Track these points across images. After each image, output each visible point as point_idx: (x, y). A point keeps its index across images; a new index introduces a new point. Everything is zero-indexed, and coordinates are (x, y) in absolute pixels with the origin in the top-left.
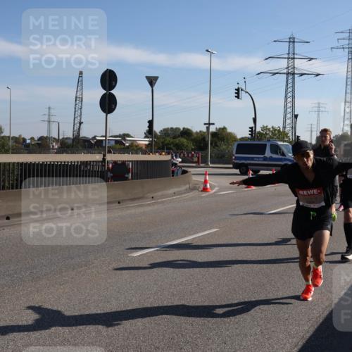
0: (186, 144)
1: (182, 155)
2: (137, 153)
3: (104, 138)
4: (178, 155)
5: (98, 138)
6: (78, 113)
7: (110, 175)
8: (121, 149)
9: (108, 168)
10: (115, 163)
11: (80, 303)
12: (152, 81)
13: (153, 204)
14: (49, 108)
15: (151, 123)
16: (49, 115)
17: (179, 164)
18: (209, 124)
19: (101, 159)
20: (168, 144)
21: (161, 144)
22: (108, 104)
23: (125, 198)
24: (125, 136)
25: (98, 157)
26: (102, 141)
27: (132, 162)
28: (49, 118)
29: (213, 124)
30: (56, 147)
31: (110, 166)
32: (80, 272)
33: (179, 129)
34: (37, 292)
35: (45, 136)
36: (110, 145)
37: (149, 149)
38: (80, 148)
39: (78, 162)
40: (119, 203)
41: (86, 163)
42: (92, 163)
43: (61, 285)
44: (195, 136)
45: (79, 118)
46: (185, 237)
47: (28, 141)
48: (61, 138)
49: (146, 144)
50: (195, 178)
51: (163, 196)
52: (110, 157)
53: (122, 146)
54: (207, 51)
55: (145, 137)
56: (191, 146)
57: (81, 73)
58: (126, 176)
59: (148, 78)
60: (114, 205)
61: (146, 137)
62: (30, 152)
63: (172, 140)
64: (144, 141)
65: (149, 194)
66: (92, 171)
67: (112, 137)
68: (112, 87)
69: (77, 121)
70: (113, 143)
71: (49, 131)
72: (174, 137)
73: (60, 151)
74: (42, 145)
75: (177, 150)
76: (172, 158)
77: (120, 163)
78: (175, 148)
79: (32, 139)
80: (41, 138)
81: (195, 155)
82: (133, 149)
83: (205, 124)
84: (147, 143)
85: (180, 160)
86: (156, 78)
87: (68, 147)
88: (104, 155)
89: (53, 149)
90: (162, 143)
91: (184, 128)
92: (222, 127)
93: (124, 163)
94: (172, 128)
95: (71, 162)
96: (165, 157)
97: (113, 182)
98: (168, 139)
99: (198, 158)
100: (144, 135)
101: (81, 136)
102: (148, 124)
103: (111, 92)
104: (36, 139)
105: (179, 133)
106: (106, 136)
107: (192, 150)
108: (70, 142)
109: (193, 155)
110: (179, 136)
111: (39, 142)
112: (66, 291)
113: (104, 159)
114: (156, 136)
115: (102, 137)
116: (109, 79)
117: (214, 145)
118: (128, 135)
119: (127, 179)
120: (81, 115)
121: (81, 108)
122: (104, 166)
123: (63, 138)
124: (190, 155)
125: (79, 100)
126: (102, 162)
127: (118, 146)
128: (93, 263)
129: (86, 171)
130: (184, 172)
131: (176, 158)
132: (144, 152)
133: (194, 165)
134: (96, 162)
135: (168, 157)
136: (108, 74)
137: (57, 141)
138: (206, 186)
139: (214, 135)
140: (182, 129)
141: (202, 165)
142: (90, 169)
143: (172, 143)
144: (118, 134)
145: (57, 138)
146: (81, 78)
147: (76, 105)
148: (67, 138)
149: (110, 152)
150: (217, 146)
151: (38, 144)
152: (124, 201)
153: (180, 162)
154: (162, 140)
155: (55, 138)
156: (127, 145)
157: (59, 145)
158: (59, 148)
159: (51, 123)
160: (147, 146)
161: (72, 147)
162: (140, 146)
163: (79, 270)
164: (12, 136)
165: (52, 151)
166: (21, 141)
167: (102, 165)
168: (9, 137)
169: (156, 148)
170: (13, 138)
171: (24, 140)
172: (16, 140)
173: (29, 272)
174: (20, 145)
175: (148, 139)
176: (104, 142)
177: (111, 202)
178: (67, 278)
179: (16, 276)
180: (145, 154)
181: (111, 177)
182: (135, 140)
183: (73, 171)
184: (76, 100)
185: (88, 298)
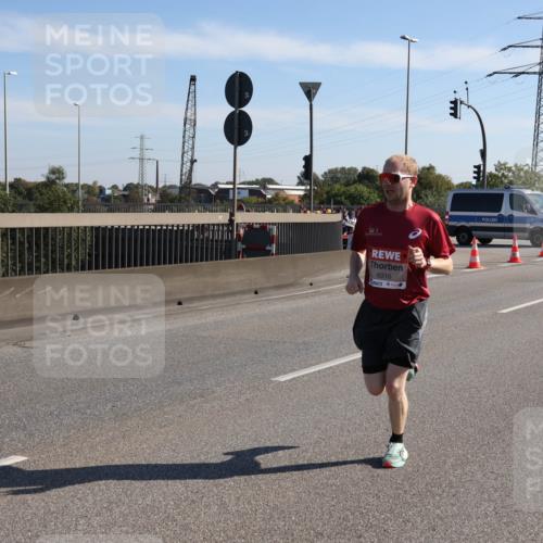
0: (366, 194)
2: (285, 211)
3: (231, 186)
4: (354, 212)
5: (221, 186)
6: (188, 145)
7: (240, 246)
8: (258, 203)
9: (238, 235)
10: (250, 227)
12: (310, 90)
13: (312, 295)
14: (142, 138)
15: (308, 160)
16: (142, 149)
19: (227, 221)
20: (336, 195)
21: (325, 196)
22: (238, 129)
23: (268, 285)
24: (265, 182)
25: (222, 218)
26: (228, 190)
27: (280, 225)
28: (142, 154)
30: (153, 201)
31: (242, 232)
32: (194, 406)
33: (355, 170)
34: (124, 438)
36: (241, 197)
37: (305, 204)
38: (193, 202)
39: (189, 225)
40: (256, 293)
41: (202, 228)
42: (211, 228)
43: (161, 427)
45: (190, 153)
47: (108, 192)
48: (160, 186)
49: (299, 196)
51: (329, 282)
52: (242, 218)
53: (261, 200)
54: (403, 38)
55: (298, 184)
57: (193, 79)
58: (268, 248)
59: (301, 84)
60: (247, 296)
61: (300, 183)
62: (111, 210)
63: (343, 189)
64: (296, 191)
65: (305, 279)
66: (212, 241)
67: (244, 183)
68: (244, 101)
69: (187, 157)
70: (245, 194)
71: (142, 175)
72: (348, 184)
73: (158, 208)
74: (130, 198)
75: (352, 204)
76: (344, 217)
77: (258, 226)
78: (348, 203)
79: (115, 187)
80: (129, 187)
82: (279, 204)
84: (302, 193)
86: (317, 86)
87: (172, 201)
88: (232, 215)
89: (148, 204)
90: (327, 193)
91: (364, 168)
92: (427, 166)
93: (263, 227)
94: (343, 169)
95: (178, 226)
96: (332, 217)
97: (246, 259)
98: (337, 186)
100: (297, 181)
101: (193, 183)
102: (303, 163)
103: (243, 109)
104: (121, 188)
105: (356, 176)
106: (234, 183)
108: (176, 192)
110: (355, 182)
111: (126, 193)
112: (170, 437)
113: (231, 221)
114: (317, 181)
115: (227, 183)
116: (239, 89)
118: (271, 181)
119: (268, 253)
120: (193, 148)
121: (193, 137)
122: (232, 232)
123: (165, 187)
125: (190, 122)
126: (227, 225)
127: (254, 199)
128: (213, 392)
129: (202, 240)
131: (350, 218)
132: (298, 210)
134: (218, 225)
135: (337, 217)
136: (237, 80)
137: (155, 190)
140: (360, 170)
142: (208, 238)
143: (344, 193)
145: (155, 186)
146: (193, 87)
147: (185, 131)
148: (172, 187)
149: (240, 208)
151: (124, 195)
152: (265, 289)
154: (326, 189)
155: (151, 187)
156: (269, 196)
157: (158, 197)
158: (158, 202)
159: (145, 161)
160: (302, 198)
161: (180, 201)
162: (291, 198)
163: (192, 403)
164: (81, 183)
165: (146, 207)
166: (97, 191)
167: (228, 231)
168: (77, 185)
169: (317, 202)
170: (84, 186)
171: (102, 190)
172: (89, 189)
173: (109, 406)
174: (95, 198)
175: (303, 188)
176: (231, 192)
177: (243, 292)
178: (171, 417)
179: (89, 411)
180: (299, 212)
181: (244, 250)
182: (283, 190)
183: (181, 240)
184: (185, 124)
185: (205, 449)
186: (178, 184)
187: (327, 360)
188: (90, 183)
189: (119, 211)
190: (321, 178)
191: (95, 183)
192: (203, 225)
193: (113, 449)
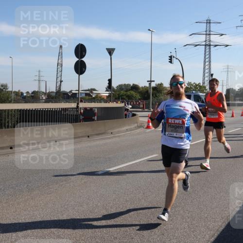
0: (134, 95)
1: (132, 103)
2: (100, 102)
4: (129, 103)
5: (73, 92)
6: (59, 74)
7: (82, 117)
10: (85, 109)
11: (61, 207)
12: (110, 51)
13: (112, 138)
14: (39, 71)
15: (110, 81)
16: (39, 76)
17: (130, 110)
18: (151, 81)
19: (75, 107)
20: (122, 95)
21: (117, 96)
22: (80, 68)
23: (93, 134)
24: (92, 90)
25: (74, 105)
26: (76, 93)
27: (98, 108)
28: (39, 78)
29: (154, 81)
30: (44, 98)
31: (82, 111)
32: (62, 185)
33: (130, 85)
34: (32, 199)
35: (37, 90)
36: (82, 96)
37: (109, 99)
38: (61, 99)
39: (59, 109)
40: (88, 137)
41: (65, 110)
42: (68, 110)
43: (48, 194)
44: (141, 89)
45: (60, 78)
46: (135, 160)
47: (25, 94)
48: (47, 92)
49: (106, 96)
50: (141, 119)
51: (119, 132)
52: (82, 105)
53: (90, 97)
54: (149, 30)
55: (106, 91)
56: (138, 96)
57: (61, 47)
58: (93, 118)
59: (108, 49)
60: (85, 138)
61: (107, 91)
62: (26, 102)
63: (125, 93)
64: (105, 94)
65: (109, 131)
66: (69, 115)
67: (83, 91)
68: (83, 56)
69: (59, 79)
70: (84, 95)
71: (39, 87)
72: (127, 91)
73: (47, 101)
74: (34, 97)
75: (129, 99)
76: (125, 105)
77: (89, 109)
78: (127, 99)
79: (28, 93)
80: (34, 92)
81: (141, 103)
82: (98, 99)
83: (148, 81)
84: (107, 95)
85: (131, 106)
86: (113, 50)
87: (53, 98)
88: (78, 104)
89: (42, 100)
90: (118, 95)
91: (133, 84)
92: (160, 83)
93: (91, 109)
94: (125, 84)
95: (55, 109)
96: (120, 105)
97: (84, 123)
98: (122, 92)
99: (143, 105)
100: (105, 90)
101: (62, 90)
102: (108, 82)
104: (30, 93)
105: (130, 88)
106: (79, 91)
107: (139, 99)
108: (54, 94)
109: (139, 103)
110: (130, 90)
111: (33, 95)
112: (52, 198)
113: (78, 107)
114: (114, 90)
115: (76, 91)
116: (80, 51)
117: (155, 95)
118: (94, 90)
119: (93, 120)
120: (61, 76)
121: (61, 71)
122: (78, 111)
123: (49, 92)
124: (138, 103)
125: (60, 65)
127: (87, 97)
129: (65, 115)
130: (134, 115)
132: (106, 102)
133: (140, 110)
134: (72, 108)
135: (122, 105)
136: (80, 47)
137: (45, 94)
138: (149, 124)
139: (154, 89)
140: (132, 85)
141: (146, 110)
142: (68, 114)
143: (125, 95)
144: (87, 89)
145: (45, 92)
146: (61, 50)
147: (57, 69)
148: (52, 92)
149: (81, 101)
150: (156, 96)
151: (31, 96)
153: (131, 108)
154: (118, 93)
155: (43, 92)
156: (94, 96)
157: (46, 97)
158: (46, 99)
159: (41, 81)
160: (108, 97)
161: (56, 98)
162: (103, 97)
164: (13, 91)
165: (41, 101)
166: (20, 94)
167: (76, 111)
168: (11, 91)
169: (114, 98)
171: (22, 94)
172: (17, 93)
173: (26, 185)
174: (19, 97)
175: (108, 92)
176: (78, 94)
177: (82, 137)
178: (52, 190)
179: (17, 188)
180: (106, 103)
181: (83, 119)
182: (100, 93)
183: (56, 115)
184: (58, 65)
185: (67, 203)
186: (55, 91)
187: (119, 165)
188: (17, 91)
189: (30, 102)
190: (115, 88)
191: (19, 91)
192: (66, 108)
193: (27, 204)
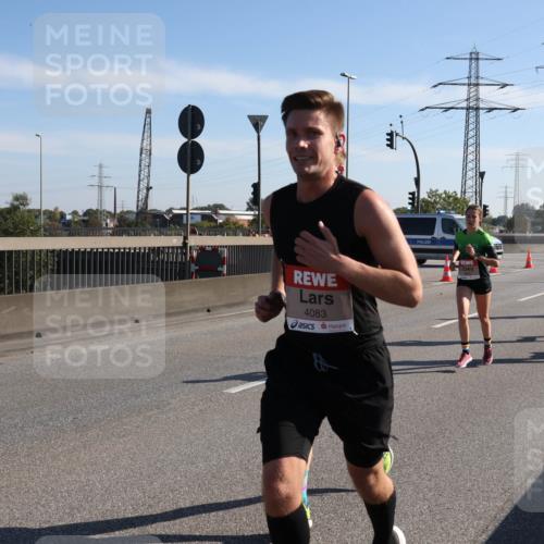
2: (235, 235)
3: (185, 212)
5: (175, 212)
6: (144, 174)
7: (194, 268)
8: (211, 228)
10: (202, 249)
11: (150, 465)
12: (258, 122)
14: (101, 166)
15: (256, 187)
16: (100, 177)
19: (180, 244)
22: (191, 159)
23: (219, 304)
24: (217, 208)
25: (176, 241)
26: (181, 215)
27: (230, 248)
28: (100, 181)
30: (111, 225)
31: (195, 254)
32: (150, 417)
34: (85, 448)
35: (94, 208)
36: (194, 222)
37: (253, 228)
38: (149, 227)
39: (145, 248)
40: (209, 311)
41: (157, 251)
42: (166, 250)
43: (120, 437)
45: (146, 181)
47: (69, 217)
48: (118, 211)
49: (249, 221)
52: (194, 241)
53: (213, 224)
54: (343, 75)
55: (247, 210)
57: (149, 112)
58: (219, 269)
59: (250, 117)
60: (200, 314)
61: (250, 209)
62: (71, 235)
64: (245, 216)
66: (167, 263)
67: (196, 209)
68: (197, 133)
69: (143, 185)
70: (198, 219)
71: (101, 201)
73: (117, 232)
74: (89, 222)
77: (210, 249)
79: (75, 213)
80: (88, 213)
82: (229, 228)
84: (251, 218)
86: (264, 118)
87: (129, 225)
88: (185, 238)
89: (107, 229)
93: (215, 249)
95: (135, 249)
97: (199, 280)
100: (246, 207)
101: (149, 208)
102: (252, 190)
103: (196, 140)
104: (81, 214)
106: (187, 209)
108: (133, 217)
111: (86, 218)
112: (128, 446)
113: (185, 244)
115: (182, 209)
116: (191, 121)
118: (222, 207)
119: (220, 274)
120: (149, 176)
121: (149, 166)
122: (185, 254)
123: (122, 212)
125: (146, 152)
126: (181, 248)
127: (206, 224)
128: (169, 404)
129: (158, 262)
132: (247, 233)
134: (173, 248)
136: (189, 113)
137: (112, 216)
142: (163, 261)
144: (206, 205)
145: (113, 211)
146: (148, 120)
147: (141, 161)
148: (128, 212)
149: (193, 232)
151: (84, 221)
152: (217, 307)
155: (109, 212)
156: (221, 221)
157: (116, 222)
158: (116, 226)
159: (104, 189)
160: (251, 223)
161: (136, 225)
162: (241, 223)
163: (148, 414)
164: (43, 209)
165: (105, 231)
166: (58, 216)
167: (182, 253)
168: (39, 211)
170: (45, 212)
171: (63, 215)
172: (50, 215)
173: (71, 418)
174: (57, 224)
175: (252, 213)
176: (185, 217)
177: (196, 311)
178: (129, 427)
179: (51, 423)
180: (248, 235)
181: (197, 271)
182: (232, 215)
183: (138, 262)
184: (141, 153)
185: (162, 457)
186: (135, 210)
188: (52, 209)
189: (79, 235)
191: (56, 209)
192: (159, 248)
193: (74, 458)
